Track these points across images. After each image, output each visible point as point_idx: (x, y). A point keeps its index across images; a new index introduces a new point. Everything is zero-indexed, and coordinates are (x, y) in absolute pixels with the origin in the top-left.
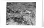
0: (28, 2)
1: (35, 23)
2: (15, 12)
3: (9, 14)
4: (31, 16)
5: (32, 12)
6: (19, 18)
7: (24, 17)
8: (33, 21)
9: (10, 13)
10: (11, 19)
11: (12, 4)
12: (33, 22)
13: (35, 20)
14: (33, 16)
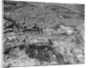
0: (65, 4)
1: (84, 59)
2: (30, 30)
3: (12, 36)
4: (73, 40)
5: (75, 30)
6: (42, 47)
7: (56, 43)
8: (79, 53)
9: (13, 33)
10: (18, 49)
11: (20, 7)
12: (79, 56)
13: (83, 50)
14: (79, 41)
